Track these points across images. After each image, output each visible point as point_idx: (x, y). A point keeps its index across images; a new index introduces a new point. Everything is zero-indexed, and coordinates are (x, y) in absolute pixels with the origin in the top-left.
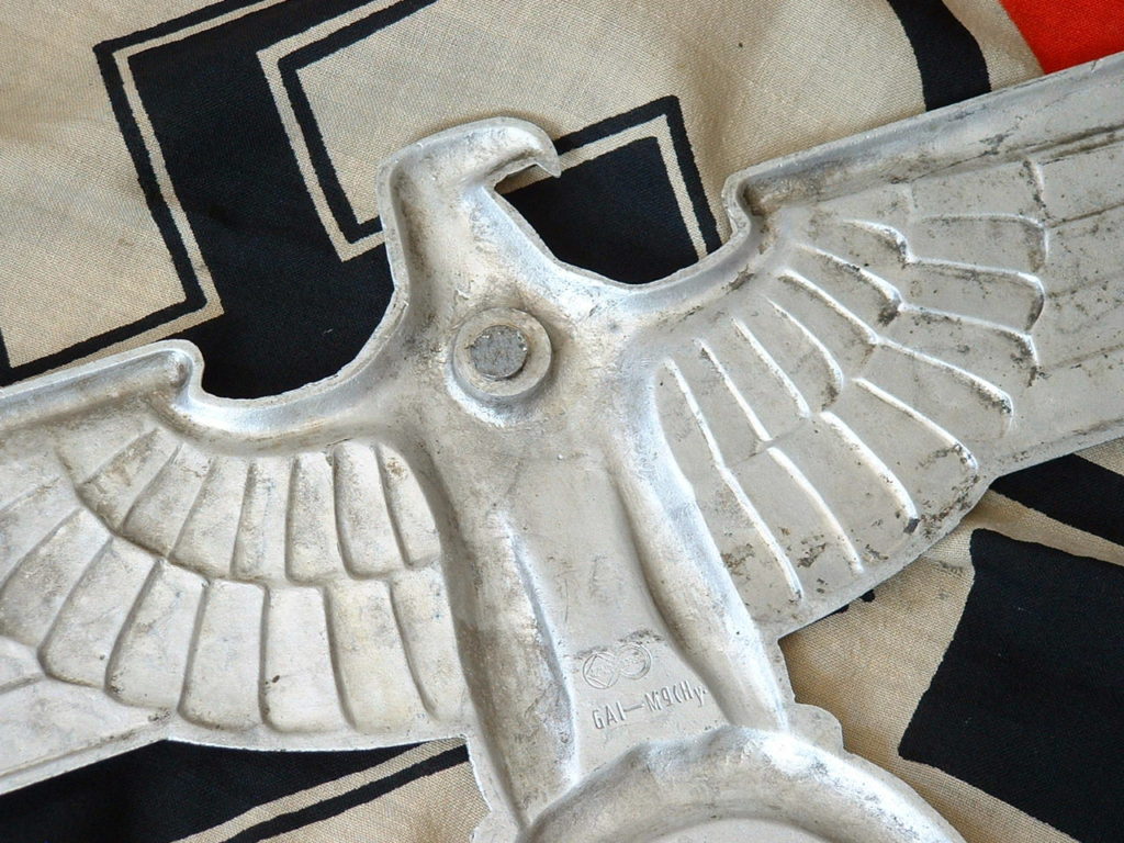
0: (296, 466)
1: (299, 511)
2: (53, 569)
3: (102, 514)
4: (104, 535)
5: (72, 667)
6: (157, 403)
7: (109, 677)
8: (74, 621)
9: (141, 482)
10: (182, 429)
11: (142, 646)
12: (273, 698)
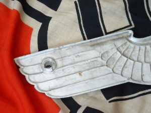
0: (146, 47)
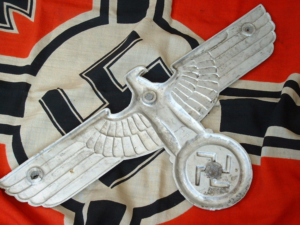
0: (128, 120)
1: (130, 125)
2: (100, 143)
3: (104, 134)
4: (106, 136)
5: (108, 155)
6: (106, 117)
7: (113, 154)
8: (105, 149)
9: (108, 128)
10: (110, 120)
11: (116, 149)
12: (136, 150)
